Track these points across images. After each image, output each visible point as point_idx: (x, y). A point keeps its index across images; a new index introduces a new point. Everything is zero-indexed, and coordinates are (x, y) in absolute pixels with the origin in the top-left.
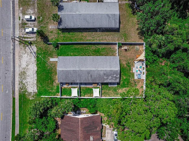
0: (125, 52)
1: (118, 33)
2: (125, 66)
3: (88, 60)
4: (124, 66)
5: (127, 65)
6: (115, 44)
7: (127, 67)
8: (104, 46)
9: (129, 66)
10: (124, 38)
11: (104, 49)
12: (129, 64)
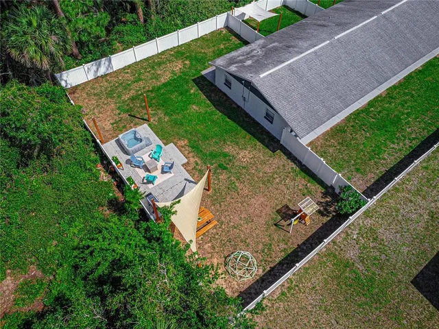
0: (285, 202)
1: (415, 272)
2: (229, 149)
3: (387, 58)
4: (237, 144)
5: (225, 155)
6: (371, 191)
7: (215, 149)
8: (390, 160)
9: (213, 156)
10: (360, 266)
11: (376, 152)
12: (221, 166)
